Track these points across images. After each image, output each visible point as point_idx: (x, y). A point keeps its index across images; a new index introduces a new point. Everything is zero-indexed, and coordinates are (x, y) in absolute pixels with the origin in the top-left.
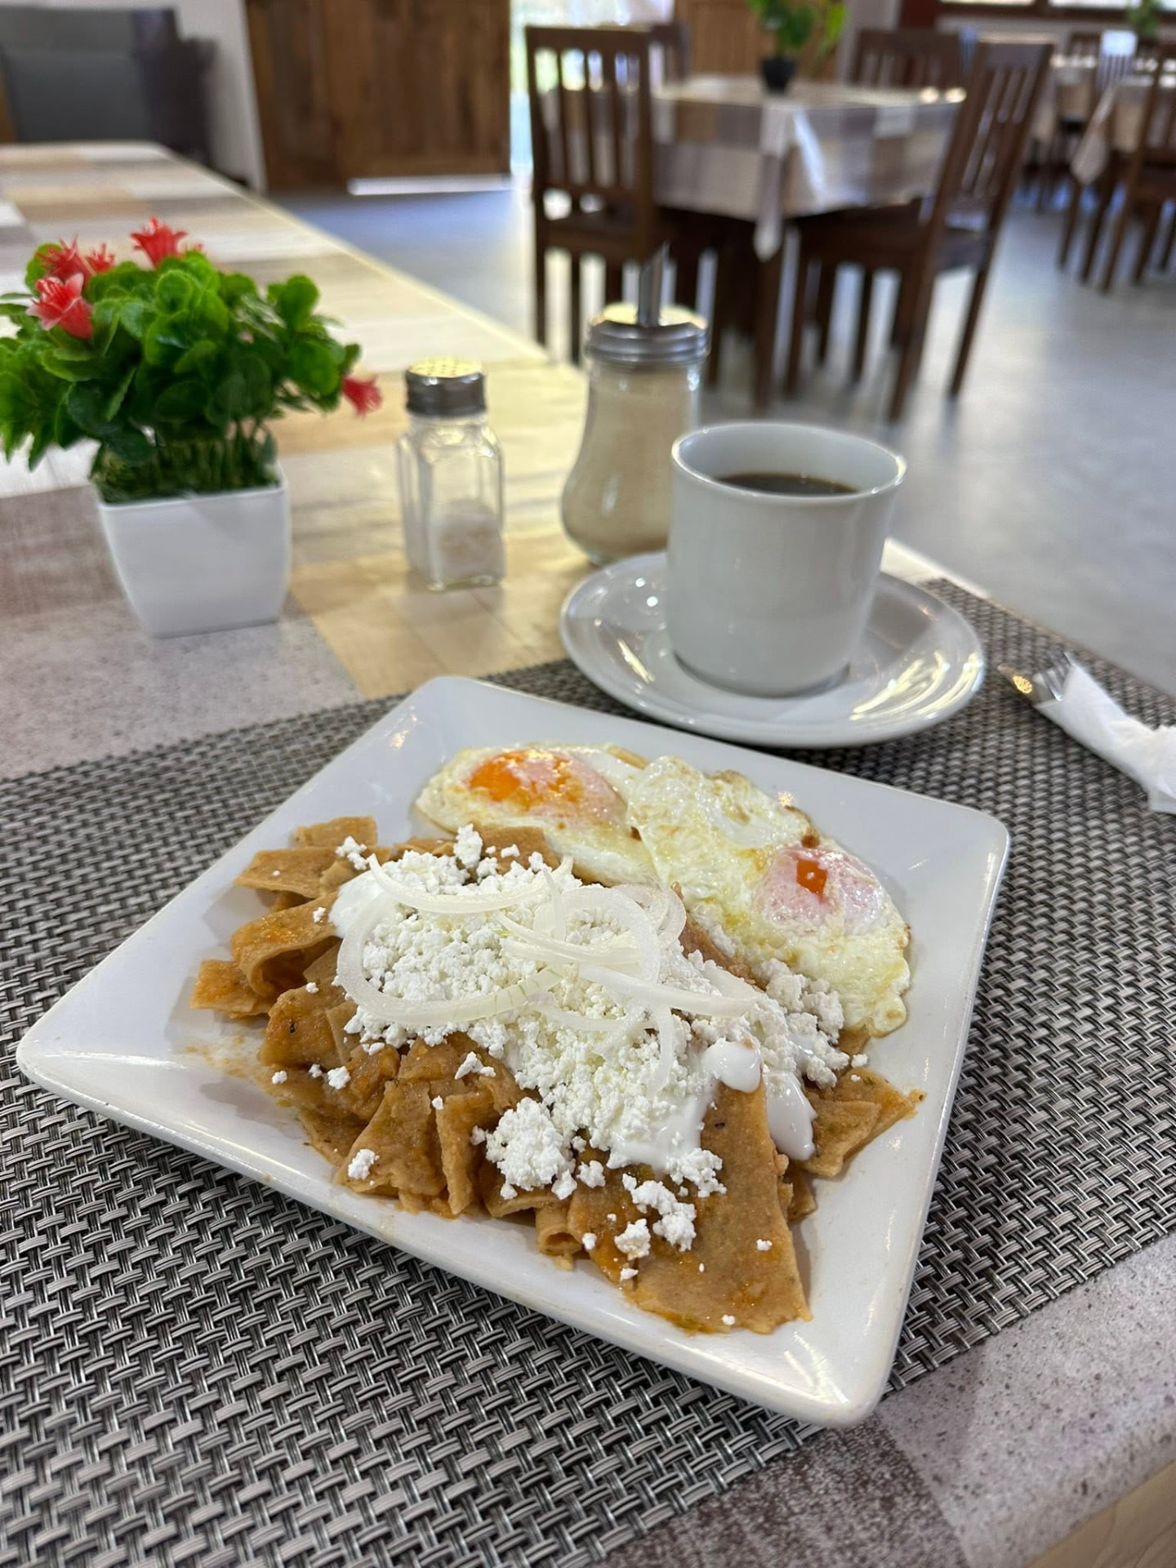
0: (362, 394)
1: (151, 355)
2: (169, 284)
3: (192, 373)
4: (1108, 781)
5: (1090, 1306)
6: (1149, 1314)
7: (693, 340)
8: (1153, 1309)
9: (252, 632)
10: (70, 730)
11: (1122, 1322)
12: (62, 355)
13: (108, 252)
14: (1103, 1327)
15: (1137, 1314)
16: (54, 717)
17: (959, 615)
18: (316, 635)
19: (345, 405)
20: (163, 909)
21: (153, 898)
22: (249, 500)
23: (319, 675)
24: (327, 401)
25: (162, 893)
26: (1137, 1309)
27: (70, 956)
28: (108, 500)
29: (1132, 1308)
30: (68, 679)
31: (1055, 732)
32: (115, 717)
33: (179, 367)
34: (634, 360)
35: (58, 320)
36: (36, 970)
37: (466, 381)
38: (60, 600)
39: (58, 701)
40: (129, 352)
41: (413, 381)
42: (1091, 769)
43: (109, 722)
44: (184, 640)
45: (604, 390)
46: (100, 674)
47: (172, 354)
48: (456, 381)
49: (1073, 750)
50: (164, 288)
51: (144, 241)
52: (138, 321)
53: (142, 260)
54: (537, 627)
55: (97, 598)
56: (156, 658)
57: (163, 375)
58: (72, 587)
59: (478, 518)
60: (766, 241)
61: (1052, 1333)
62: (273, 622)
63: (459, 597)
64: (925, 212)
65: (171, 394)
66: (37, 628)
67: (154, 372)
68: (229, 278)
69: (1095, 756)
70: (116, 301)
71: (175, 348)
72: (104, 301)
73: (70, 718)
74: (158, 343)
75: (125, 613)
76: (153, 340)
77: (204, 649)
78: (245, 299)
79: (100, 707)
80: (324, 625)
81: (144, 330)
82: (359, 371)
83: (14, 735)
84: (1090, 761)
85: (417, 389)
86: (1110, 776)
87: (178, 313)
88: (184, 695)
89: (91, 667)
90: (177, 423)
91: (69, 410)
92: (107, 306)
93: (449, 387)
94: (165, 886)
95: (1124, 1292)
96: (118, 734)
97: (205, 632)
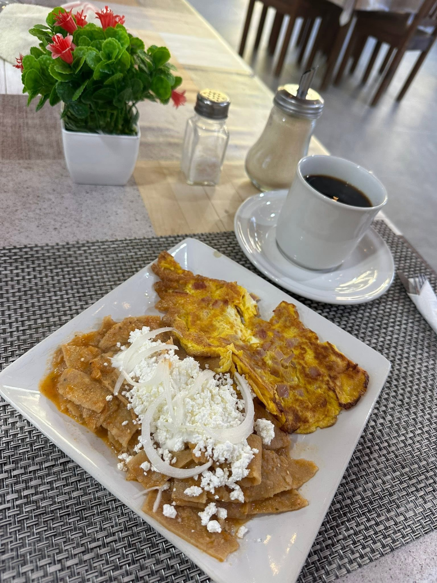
0: (178, 99)
1: (96, 76)
2: (108, 45)
3: (112, 85)
4: (428, 333)
5: (376, 566)
6: (396, 573)
7: (318, 109)
8: (397, 572)
9: (114, 189)
10: (36, 223)
11: (386, 575)
12: (58, 69)
13: (84, 14)
14: (379, 576)
15: (391, 572)
16: (31, 214)
17: (389, 250)
18: (139, 196)
19: (171, 102)
20: (64, 326)
21: (60, 320)
22: (124, 139)
23: (138, 217)
24: (165, 101)
25: (64, 318)
26: (392, 570)
27: (25, 341)
28: (67, 129)
29: (390, 570)
30: (38, 197)
31: (413, 306)
32: (55, 220)
33: (106, 83)
34: (291, 111)
35: (59, 55)
36: (11, 347)
37: (222, 105)
38: (40, 155)
39: (33, 207)
40: (87, 72)
41: (200, 99)
42: (422, 326)
43: (53, 222)
44: (87, 187)
45: (276, 117)
46: (51, 197)
47: (105, 76)
48: (217, 104)
49: (417, 316)
50: (106, 46)
51: (101, 16)
52: (93, 60)
53: (98, 23)
54: (226, 212)
55: (54, 158)
56: (74, 194)
57: (98, 84)
58: (45, 150)
59: (213, 160)
60: (344, 19)
61: (361, 574)
62: (123, 186)
63: (198, 189)
64: (410, 22)
65: (100, 91)
66: (28, 168)
67: (95, 82)
68: (133, 39)
69: (424, 320)
70: (84, 48)
71: (107, 73)
72: (79, 47)
73: (37, 217)
74: (100, 71)
75: (65, 168)
76: (98, 70)
77: (94, 193)
78: (138, 51)
79: (50, 213)
80: (144, 191)
81: (95, 65)
82: (179, 89)
83: (14, 221)
84: (423, 322)
85: (201, 103)
86: (429, 331)
87: (110, 61)
88: (84, 216)
89: (49, 193)
90: (100, 102)
91: (57, 91)
92: (81, 50)
93: (215, 107)
94: (65, 315)
95: (389, 562)
96: (55, 229)
97: (96, 185)
